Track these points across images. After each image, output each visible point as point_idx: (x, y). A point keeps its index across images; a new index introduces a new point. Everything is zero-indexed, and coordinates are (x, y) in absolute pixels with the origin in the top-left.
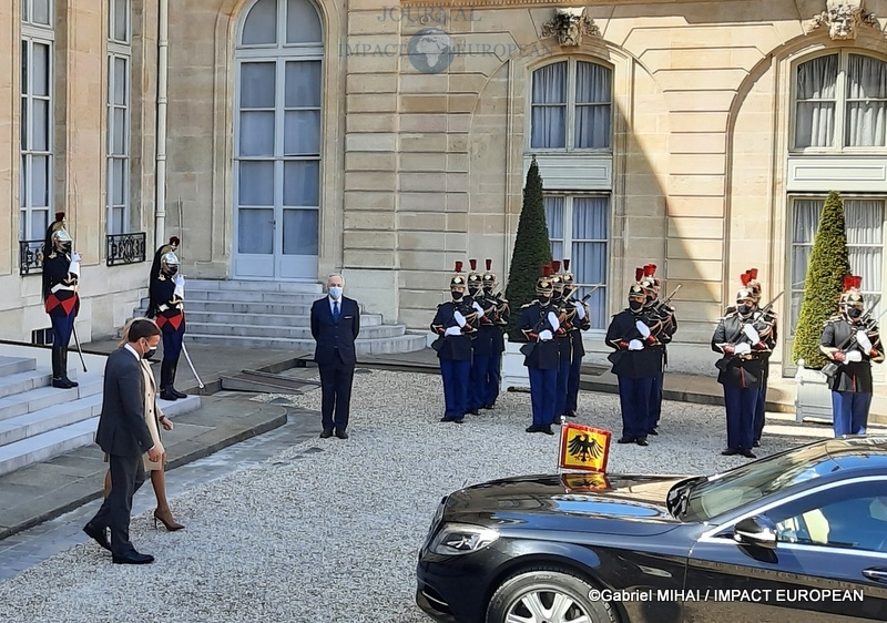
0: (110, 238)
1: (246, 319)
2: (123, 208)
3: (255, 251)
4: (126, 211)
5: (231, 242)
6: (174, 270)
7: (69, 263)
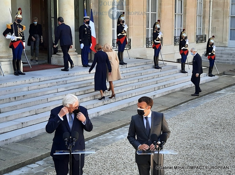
0: (197, 36)
1: (231, 57)
3: (234, 40)
4: (201, 29)
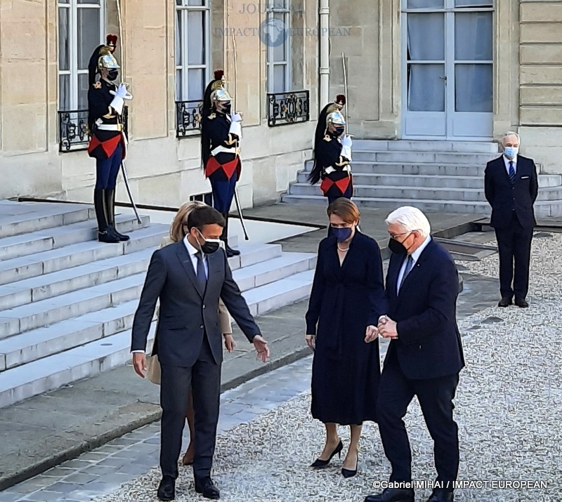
0: (271, 98)
1: (416, 181)
2: (284, 65)
3: (426, 109)
4: (287, 67)
5: (400, 99)
6: (340, 130)
7: (229, 124)
